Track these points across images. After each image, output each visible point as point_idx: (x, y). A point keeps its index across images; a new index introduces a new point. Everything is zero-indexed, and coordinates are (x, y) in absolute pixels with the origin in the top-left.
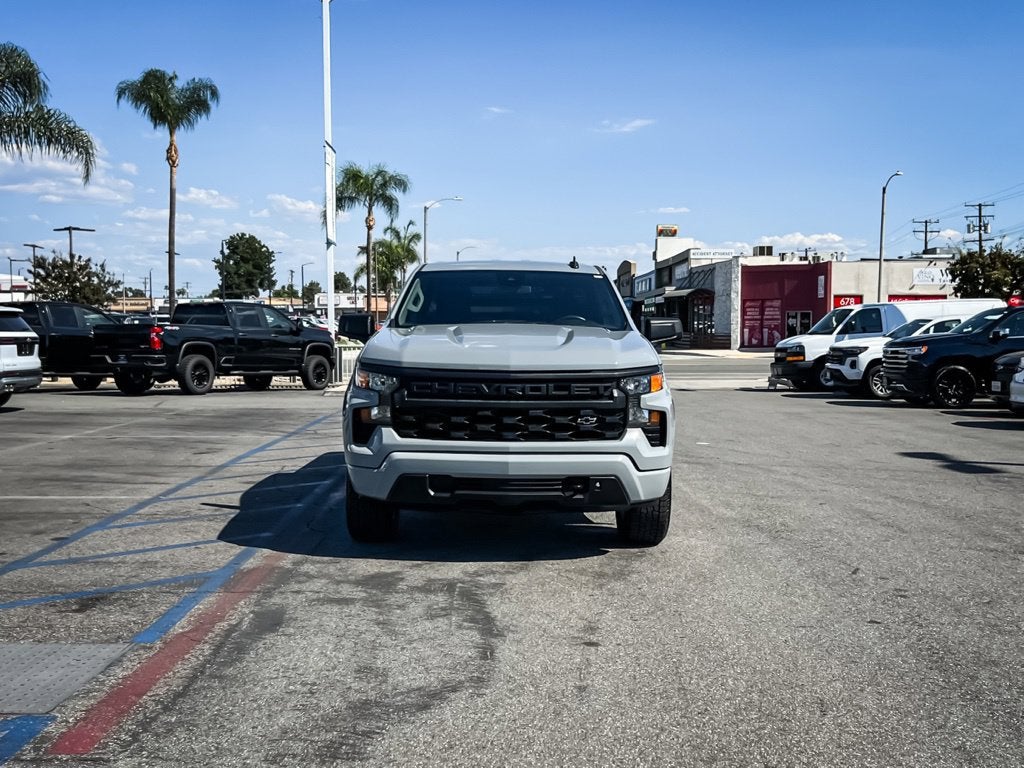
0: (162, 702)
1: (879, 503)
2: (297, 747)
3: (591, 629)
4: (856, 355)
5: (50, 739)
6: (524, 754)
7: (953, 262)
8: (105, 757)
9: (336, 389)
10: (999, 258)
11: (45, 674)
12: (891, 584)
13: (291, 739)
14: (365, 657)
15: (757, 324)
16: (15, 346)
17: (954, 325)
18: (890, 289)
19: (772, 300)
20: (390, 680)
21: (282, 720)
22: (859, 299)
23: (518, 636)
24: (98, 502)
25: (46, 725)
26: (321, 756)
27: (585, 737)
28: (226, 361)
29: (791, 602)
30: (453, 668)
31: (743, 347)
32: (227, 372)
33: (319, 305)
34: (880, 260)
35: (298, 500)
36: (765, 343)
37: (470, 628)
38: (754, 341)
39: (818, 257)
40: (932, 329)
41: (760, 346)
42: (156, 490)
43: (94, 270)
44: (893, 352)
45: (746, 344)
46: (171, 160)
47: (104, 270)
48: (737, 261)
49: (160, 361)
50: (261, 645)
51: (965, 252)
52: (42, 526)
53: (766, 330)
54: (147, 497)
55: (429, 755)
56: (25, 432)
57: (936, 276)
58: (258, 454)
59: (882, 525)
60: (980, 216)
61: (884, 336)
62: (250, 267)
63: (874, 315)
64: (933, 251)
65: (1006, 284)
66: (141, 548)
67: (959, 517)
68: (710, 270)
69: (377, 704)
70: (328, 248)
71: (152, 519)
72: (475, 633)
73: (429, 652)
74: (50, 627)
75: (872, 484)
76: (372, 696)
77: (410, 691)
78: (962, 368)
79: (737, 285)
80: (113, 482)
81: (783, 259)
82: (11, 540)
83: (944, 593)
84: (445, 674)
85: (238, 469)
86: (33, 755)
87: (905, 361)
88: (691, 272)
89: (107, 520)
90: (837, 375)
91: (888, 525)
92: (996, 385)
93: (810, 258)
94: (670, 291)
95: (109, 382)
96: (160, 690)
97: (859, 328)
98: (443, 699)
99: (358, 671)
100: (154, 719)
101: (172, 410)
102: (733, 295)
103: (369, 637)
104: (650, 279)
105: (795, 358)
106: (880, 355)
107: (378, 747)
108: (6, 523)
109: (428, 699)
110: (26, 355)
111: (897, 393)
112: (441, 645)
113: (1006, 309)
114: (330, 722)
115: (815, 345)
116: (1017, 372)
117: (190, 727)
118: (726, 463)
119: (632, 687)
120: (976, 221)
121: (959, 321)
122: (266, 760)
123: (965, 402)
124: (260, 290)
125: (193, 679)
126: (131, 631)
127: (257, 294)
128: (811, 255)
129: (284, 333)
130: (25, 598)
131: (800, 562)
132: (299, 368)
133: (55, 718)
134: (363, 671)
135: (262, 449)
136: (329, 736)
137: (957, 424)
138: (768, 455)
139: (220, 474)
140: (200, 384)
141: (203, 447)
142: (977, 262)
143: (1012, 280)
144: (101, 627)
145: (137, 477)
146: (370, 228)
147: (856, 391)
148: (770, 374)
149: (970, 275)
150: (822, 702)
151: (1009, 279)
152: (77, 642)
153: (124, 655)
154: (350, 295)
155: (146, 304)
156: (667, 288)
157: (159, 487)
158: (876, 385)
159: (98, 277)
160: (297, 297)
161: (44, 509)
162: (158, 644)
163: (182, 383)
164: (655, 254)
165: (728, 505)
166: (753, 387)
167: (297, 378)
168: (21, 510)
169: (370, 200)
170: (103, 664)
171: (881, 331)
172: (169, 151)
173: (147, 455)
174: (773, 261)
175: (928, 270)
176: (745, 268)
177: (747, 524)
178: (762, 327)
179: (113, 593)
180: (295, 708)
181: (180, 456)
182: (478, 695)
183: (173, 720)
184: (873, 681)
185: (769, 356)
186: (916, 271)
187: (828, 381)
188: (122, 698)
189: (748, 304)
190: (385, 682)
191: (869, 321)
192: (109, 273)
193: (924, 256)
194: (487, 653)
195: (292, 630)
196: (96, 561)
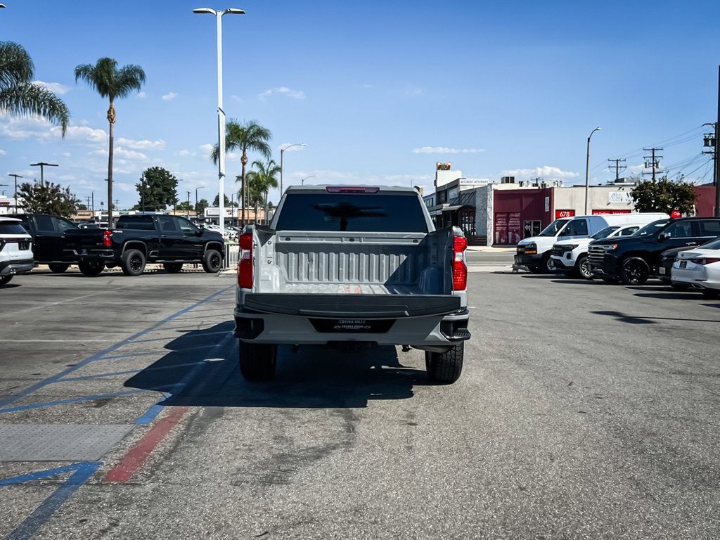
0: (163, 455)
1: (586, 344)
2: (249, 478)
3: (411, 416)
4: (571, 250)
5: (103, 474)
6: (380, 481)
7: (634, 188)
8: (138, 483)
9: (226, 272)
10: (665, 186)
11: (89, 440)
12: (592, 392)
13: (243, 473)
14: (278, 432)
15: (504, 229)
16: (17, 244)
17: (635, 230)
18: (593, 206)
19: (514, 213)
20: (295, 444)
21: (236, 464)
22: (572, 212)
23: (367, 420)
24: (90, 343)
25: (99, 467)
26: (262, 482)
27: (414, 473)
28: (153, 254)
29: (531, 401)
30: (332, 437)
31: (495, 245)
32: (153, 261)
33: (207, 215)
34: (586, 186)
35: (217, 342)
36: (510, 242)
37: (338, 416)
38: (503, 241)
39: (545, 184)
40: (620, 233)
41: (506, 244)
42: (124, 336)
43: (61, 192)
44: (595, 248)
45: (497, 242)
46: (111, 118)
47: (68, 193)
48: (491, 187)
49: (110, 253)
50: (214, 424)
51: (642, 182)
52: (58, 358)
53: (510, 233)
54: (119, 340)
55: (325, 481)
56: (28, 300)
57: (623, 197)
58: (184, 314)
59: (587, 357)
60: (653, 157)
61: (589, 237)
62: (160, 190)
63: (582, 224)
64: (622, 180)
65: (670, 203)
66: (124, 371)
67: (636, 353)
68: (473, 193)
69: (290, 456)
70: (220, 178)
71: (126, 354)
72: (341, 418)
73: (315, 429)
74: (83, 415)
75: (581, 332)
76: (286, 451)
77: (308, 449)
78: (640, 259)
79: (491, 203)
80: (95, 331)
81: (521, 186)
82: (41, 366)
83: (625, 396)
84: (327, 440)
85: (174, 323)
86: (95, 482)
87: (603, 254)
88: (460, 194)
89: (99, 355)
90: (558, 263)
91: (591, 357)
92: (662, 270)
93: (540, 185)
94: (446, 206)
95: (74, 267)
96: (160, 448)
97: (572, 232)
98: (328, 453)
99: (275, 439)
100: (161, 463)
101: (120, 286)
102: (488, 210)
103: (278, 421)
104: (432, 199)
105: (531, 252)
106: (586, 250)
107: (295, 478)
108: (35, 356)
109: (320, 453)
110: (24, 249)
111: (597, 275)
112: (322, 425)
113: (669, 220)
114: (264, 465)
115: (544, 244)
116: (675, 261)
117: (184, 467)
118: (488, 320)
119: (438, 446)
120: (651, 160)
121: (638, 228)
122: (231, 484)
123: (642, 281)
124: (167, 205)
125: (178, 443)
126: (132, 417)
127: (165, 208)
128: (540, 183)
129: (191, 235)
130: (62, 400)
131: (536, 378)
132: (201, 258)
133: (102, 463)
134: (278, 439)
135: (186, 310)
136: (265, 472)
137: (636, 295)
138: (514, 315)
139: (163, 326)
140: (136, 269)
141: (148, 310)
142: (650, 188)
143: (674, 201)
144: (114, 416)
145: (109, 328)
146: (244, 164)
147: (571, 274)
148: (514, 263)
149: (646, 197)
150: (551, 455)
151: (671, 200)
152: (101, 423)
153: (132, 430)
154: (228, 208)
155: (90, 215)
156: (444, 205)
157: (125, 334)
158: (584, 270)
159: (64, 197)
160: (193, 210)
161: (56, 348)
162: (151, 425)
163: (124, 268)
164: (435, 182)
165: (490, 345)
166: (503, 271)
167: (199, 265)
168: (42, 348)
169: (245, 145)
170: (121, 436)
171: (587, 234)
172: (109, 112)
173: (112, 315)
174: (515, 187)
175: (618, 193)
176: (496, 191)
177: (503, 356)
178: (508, 231)
179: (115, 396)
180: (242, 458)
181: (134, 315)
182: (349, 451)
183: (172, 464)
184: (581, 443)
185: (513, 251)
186: (611, 194)
187: (552, 267)
188: (139, 453)
189: (498, 216)
190: (293, 444)
191: (579, 227)
192: (71, 195)
193: (616, 184)
194: (350, 429)
195: (231, 417)
196: (99, 378)
